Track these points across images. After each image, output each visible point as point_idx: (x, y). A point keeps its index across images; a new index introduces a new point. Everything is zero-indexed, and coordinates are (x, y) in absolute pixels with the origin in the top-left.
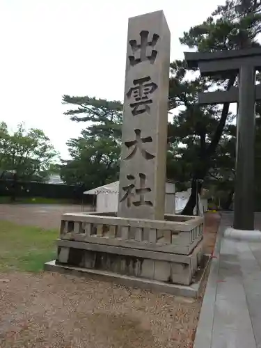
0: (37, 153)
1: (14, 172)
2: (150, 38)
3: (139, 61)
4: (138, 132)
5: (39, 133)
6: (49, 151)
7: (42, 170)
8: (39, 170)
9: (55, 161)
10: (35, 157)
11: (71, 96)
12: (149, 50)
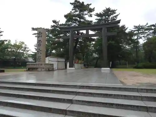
0: (22, 50)
1: (14, 57)
2: (41, 33)
3: (39, 37)
4: (39, 49)
5: (23, 43)
6: (27, 49)
7: (25, 56)
8: (24, 56)
9: (30, 53)
10: (22, 51)
11: (35, 28)
12: (41, 35)
